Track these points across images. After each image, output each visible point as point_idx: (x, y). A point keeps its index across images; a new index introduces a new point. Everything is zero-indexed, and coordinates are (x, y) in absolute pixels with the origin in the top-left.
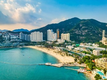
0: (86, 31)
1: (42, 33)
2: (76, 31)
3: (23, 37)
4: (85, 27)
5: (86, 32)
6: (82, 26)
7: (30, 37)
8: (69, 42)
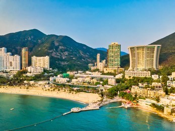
0: (66, 53)
2: (52, 53)
5: (66, 56)
6: (59, 45)
8: (50, 70)
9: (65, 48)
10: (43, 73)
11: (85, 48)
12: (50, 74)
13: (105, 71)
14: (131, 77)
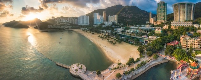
0: (132, 14)
1: (89, 17)
2: (122, 14)
3: (71, 21)
5: (132, 16)
7: (77, 22)
8: (117, 24)
9: (132, 11)
10: (112, 25)
11: (145, 12)
12: (116, 26)
13: (155, 24)
14: (176, 27)
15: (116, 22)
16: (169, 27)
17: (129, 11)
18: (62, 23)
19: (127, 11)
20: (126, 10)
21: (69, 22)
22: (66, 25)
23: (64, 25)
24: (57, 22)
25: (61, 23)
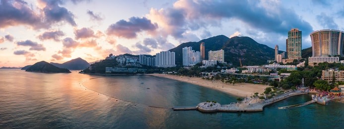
0: (245, 50)
1: (174, 53)
2: (230, 49)
3: (144, 61)
4: (242, 45)
5: (244, 52)
6: (238, 43)
7: (154, 62)
8: (224, 64)
9: (245, 46)
10: (216, 66)
11: (265, 48)
12: (223, 67)
13: (284, 62)
14: (316, 63)
15: (222, 61)
16: (307, 64)
17: (239, 45)
18: (130, 64)
19: (237, 45)
20: (236, 42)
21: (140, 62)
22: (136, 67)
23: (133, 67)
24: (121, 63)
25: (127, 64)
